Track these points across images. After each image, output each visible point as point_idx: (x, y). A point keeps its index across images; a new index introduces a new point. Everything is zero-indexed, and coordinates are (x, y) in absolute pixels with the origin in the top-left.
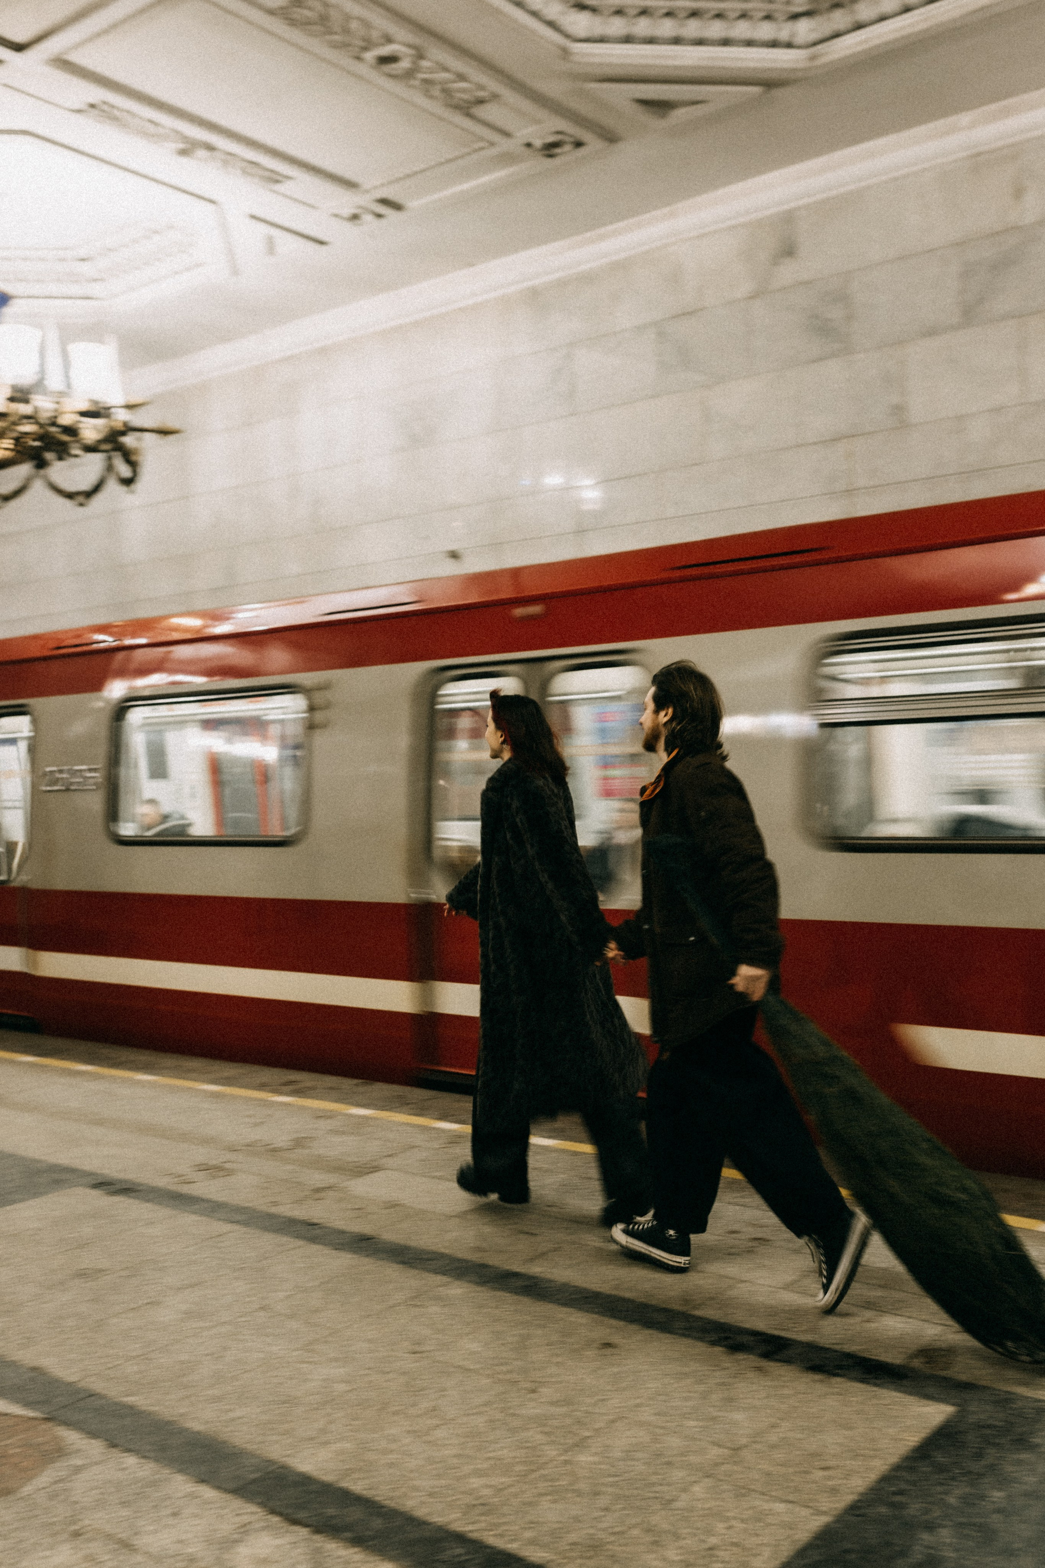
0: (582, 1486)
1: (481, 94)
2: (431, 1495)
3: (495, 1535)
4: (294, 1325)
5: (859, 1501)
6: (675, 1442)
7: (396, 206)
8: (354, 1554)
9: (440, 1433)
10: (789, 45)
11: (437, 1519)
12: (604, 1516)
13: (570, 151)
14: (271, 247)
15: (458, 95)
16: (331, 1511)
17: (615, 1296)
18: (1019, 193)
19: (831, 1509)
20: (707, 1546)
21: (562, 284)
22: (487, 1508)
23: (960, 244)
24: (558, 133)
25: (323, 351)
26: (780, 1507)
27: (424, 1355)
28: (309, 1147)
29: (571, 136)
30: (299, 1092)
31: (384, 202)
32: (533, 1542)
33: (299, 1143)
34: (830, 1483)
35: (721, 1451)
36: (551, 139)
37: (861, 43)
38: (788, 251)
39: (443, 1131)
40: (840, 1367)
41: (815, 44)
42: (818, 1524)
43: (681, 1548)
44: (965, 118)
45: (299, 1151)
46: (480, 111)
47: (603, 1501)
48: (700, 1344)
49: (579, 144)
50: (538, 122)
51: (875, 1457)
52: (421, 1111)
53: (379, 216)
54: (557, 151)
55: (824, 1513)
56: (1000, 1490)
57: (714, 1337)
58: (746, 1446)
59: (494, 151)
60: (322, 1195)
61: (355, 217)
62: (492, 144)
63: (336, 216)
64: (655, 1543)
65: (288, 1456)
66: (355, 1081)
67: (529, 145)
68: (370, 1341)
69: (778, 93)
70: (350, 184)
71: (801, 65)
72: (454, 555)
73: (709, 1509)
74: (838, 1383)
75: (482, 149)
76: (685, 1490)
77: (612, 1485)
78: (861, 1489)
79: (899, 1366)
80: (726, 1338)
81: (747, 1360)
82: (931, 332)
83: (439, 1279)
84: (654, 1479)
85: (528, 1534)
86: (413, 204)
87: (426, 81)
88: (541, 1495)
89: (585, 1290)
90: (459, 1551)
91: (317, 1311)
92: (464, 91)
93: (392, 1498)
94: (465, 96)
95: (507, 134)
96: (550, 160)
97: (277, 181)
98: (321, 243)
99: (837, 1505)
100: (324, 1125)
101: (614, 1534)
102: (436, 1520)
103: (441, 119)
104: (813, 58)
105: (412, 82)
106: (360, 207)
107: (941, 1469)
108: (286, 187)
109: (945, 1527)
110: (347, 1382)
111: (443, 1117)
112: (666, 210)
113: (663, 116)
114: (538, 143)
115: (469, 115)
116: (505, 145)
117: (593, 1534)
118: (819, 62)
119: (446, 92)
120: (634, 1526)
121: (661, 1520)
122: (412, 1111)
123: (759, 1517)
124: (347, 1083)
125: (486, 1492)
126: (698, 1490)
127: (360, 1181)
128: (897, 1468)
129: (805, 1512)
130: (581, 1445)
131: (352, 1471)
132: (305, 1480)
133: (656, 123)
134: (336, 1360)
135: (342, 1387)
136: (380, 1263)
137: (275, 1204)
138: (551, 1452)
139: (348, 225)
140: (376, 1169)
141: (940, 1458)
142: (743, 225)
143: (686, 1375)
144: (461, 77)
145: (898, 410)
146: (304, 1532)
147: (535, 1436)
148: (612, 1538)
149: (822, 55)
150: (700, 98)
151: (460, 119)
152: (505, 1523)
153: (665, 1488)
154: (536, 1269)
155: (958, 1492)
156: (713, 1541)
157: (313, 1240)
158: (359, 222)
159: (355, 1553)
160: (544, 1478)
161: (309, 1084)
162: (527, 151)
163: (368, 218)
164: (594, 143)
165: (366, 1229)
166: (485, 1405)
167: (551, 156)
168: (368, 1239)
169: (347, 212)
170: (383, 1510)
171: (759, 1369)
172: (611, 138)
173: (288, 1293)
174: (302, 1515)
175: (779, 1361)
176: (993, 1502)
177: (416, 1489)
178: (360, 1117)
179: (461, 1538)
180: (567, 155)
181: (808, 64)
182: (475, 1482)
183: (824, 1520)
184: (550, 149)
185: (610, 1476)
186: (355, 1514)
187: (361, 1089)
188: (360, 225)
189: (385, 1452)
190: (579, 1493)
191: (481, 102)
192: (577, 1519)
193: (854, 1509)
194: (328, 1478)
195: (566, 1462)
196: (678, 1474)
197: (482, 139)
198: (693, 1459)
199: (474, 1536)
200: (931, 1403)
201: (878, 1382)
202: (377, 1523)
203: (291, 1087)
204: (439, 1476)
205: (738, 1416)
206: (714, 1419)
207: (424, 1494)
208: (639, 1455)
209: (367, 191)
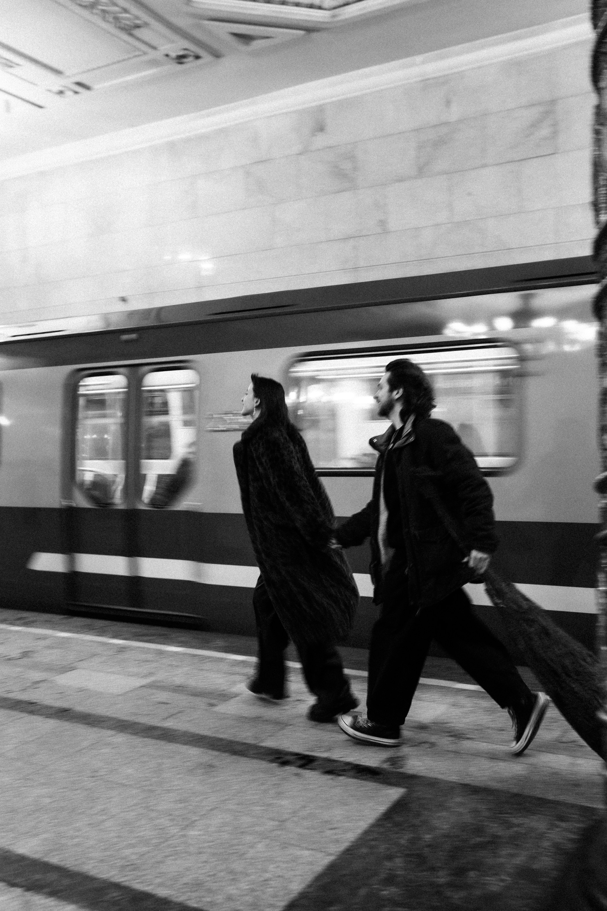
0: (192, 849)
1: (138, 22)
2: (102, 861)
3: (137, 883)
4: (19, 764)
5: (352, 846)
6: (246, 820)
7: (87, 88)
8: (50, 902)
9: (108, 824)
10: (320, 8)
11: (104, 876)
12: (204, 866)
13: (191, 62)
14: (8, 108)
15: (124, 21)
16: (37, 877)
17: (214, 737)
18: (448, 103)
19: (336, 852)
20: (262, 879)
21: (188, 140)
22: (135, 867)
23: (417, 130)
24: (186, 49)
25: (42, 174)
26: (307, 853)
27: (99, 778)
28: (32, 657)
29: (193, 52)
30: (27, 624)
31: (79, 84)
32: (160, 885)
33: (25, 654)
34: (336, 837)
35: (272, 823)
36: (181, 53)
37: (361, 10)
38: (321, 128)
39: (114, 645)
40: (344, 770)
41: (335, 8)
42: (329, 861)
43: (248, 881)
44: (419, 59)
45: (25, 659)
46: (137, 32)
47: (204, 857)
48: (264, 762)
49: (197, 57)
50: (173, 42)
51: (360, 820)
52: (101, 632)
53: (76, 93)
54: (185, 60)
55: (331, 854)
56: (429, 834)
57: (272, 757)
58: (289, 819)
59: (145, 58)
60: (37, 686)
61: (61, 92)
62: (145, 53)
63: (49, 91)
64: (233, 879)
65: (11, 844)
66: (62, 617)
67: (167, 55)
68: (66, 771)
69: (315, 35)
70: (58, 72)
71: (326, 20)
72: (124, 300)
73: (266, 857)
74: (342, 779)
75: (139, 56)
76: (252, 847)
77: (210, 847)
78: (353, 839)
79: (376, 768)
80: (279, 758)
81: (290, 769)
82: (401, 180)
83: (110, 732)
84: (235, 842)
85: (158, 880)
86: (96, 87)
87: (103, 11)
88: (166, 857)
89: (198, 735)
90: (115, 894)
91: (33, 755)
92: (128, 19)
93: (76, 866)
94: (128, 23)
95: (154, 48)
96: (180, 66)
97: (11, 67)
98: (40, 107)
99: (338, 850)
100: (42, 643)
101: (209, 876)
102: (102, 877)
103: (113, 35)
104: (334, 16)
105: (95, 11)
106: (65, 87)
107: (397, 824)
108: (15, 71)
109: (397, 857)
110: (50, 797)
111: (115, 637)
112: (250, 100)
113: (247, 44)
114: (173, 55)
115: (131, 35)
116: (152, 54)
117: (197, 877)
118: (336, 19)
119: (116, 19)
120: (221, 871)
121: (238, 866)
122: (95, 634)
123: (295, 859)
124: (57, 618)
125: (134, 857)
126: (260, 847)
127: (63, 676)
128: (373, 826)
129: (319, 855)
130: (191, 825)
131: (51, 851)
132: (22, 859)
133: (242, 48)
134: (43, 784)
135: (48, 800)
136: (75, 724)
137: (9, 692)
138: (174, 830)
139: (57, 97)
140: (72, 669)
141: (398, 819)
142: (295, 112)
143: (254, 781)
144: (126, 11)
145: (382, 223)
146: (18, 891)
147: (164, 821)
148: (208, 879)
149: (340, 15)
150: (268, 35)
151: (125, 37)
152: (144, 875)
153: (240, 847)
154: (169, 724)
155: (406, 837)
156: (267, 875)
157: (32, 712)
158: (63, 96)
159: (52, 901)
160: (169, 846)
161: (31, 619)
162: (166, 58)
163: (69, 93)
164: (207, 58)
165: (65, 705)
166: (135, 805)
167: (181, 63)
168: (66, 711)
169: (57, 88)
170: (69, 873)
171: (297, 775)
172: (217, 55)
173: (16, 745)
174: (18, 880)
175: (308, 769)
176: (426, 841)
177: (91, 859)
178: (63, 638)
179: (117, 886)
180: (190, 63)
181: (329, 20)
182: (127, 852)
183: (332, 858)
184: (180, 59)
185: (208, 842)
186: (52, 877)
187: (64, 621)
188: (64, 97)
189: (72, 838)
190: (190, 854)
191: (138, 27)
192: (188, 869)
193: (348, 851)
194: (36, 856)
195: (184, 836)
196: (248, 838)
197: (139, 49)
198: (257, 829)
199: (127, 884)
200: (393, 787)
201: (364, 777)
202: (66, 882)
203: (22, 621)
204: (105, 850)
205: (284, 802)
206: (269, 805)
207: (95, 861)
208: (227, 828)
209: (69, 77)
